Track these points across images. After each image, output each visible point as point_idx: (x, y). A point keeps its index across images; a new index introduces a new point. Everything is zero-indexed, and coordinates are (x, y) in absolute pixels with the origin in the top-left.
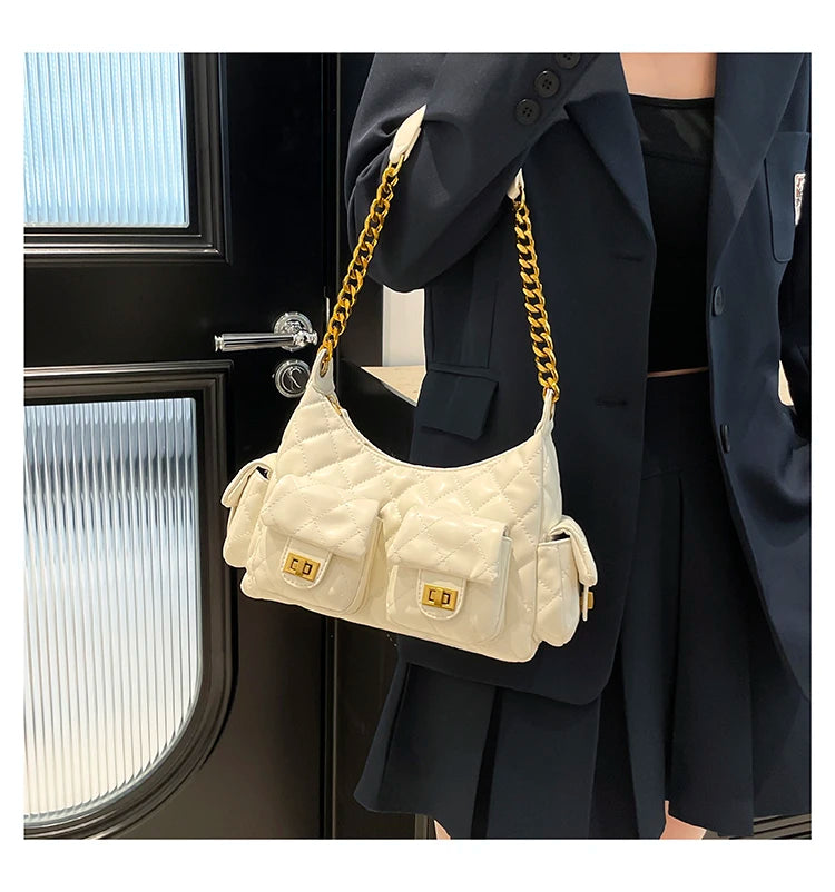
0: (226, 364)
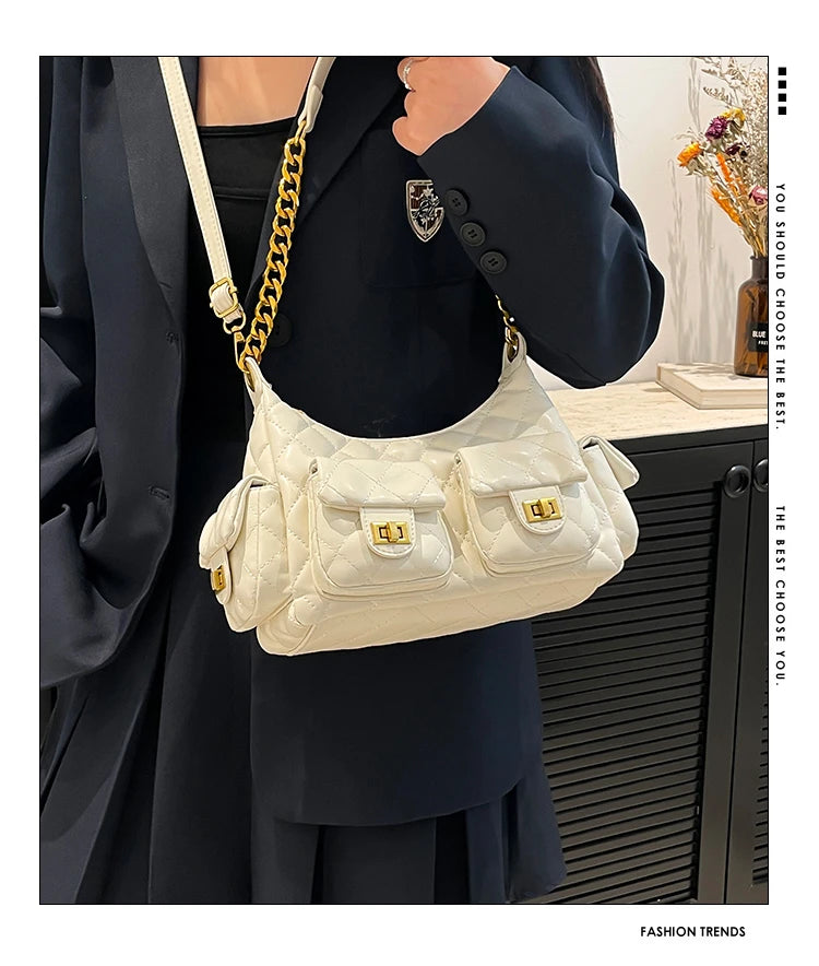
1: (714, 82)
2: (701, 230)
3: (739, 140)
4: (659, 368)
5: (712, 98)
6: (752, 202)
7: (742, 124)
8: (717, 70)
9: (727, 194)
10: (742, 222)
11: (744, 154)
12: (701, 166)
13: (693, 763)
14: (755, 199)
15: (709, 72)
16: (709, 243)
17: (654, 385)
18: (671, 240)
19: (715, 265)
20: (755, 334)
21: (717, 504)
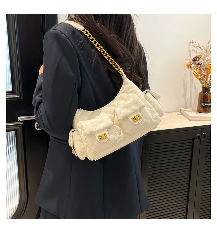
0: (21, 123)
1: (194, 48)
2: (190, 79)
3: (200, 61)
4: (181, 109)
5: (194, 52)
6: (202, 76)
7: (200, 58)
8: (195, 46)
9: (196, 73)
10: (200, 80)
11: (201, 65)
12: (191, 68)
13: (186, 198)
14: (203, 75)
15: (193, 46)
16: (192, 82)
17: (179, 113)
18: (184, 82)
19: (193, 87)
20: (202, 104)
21: (193, 142)
